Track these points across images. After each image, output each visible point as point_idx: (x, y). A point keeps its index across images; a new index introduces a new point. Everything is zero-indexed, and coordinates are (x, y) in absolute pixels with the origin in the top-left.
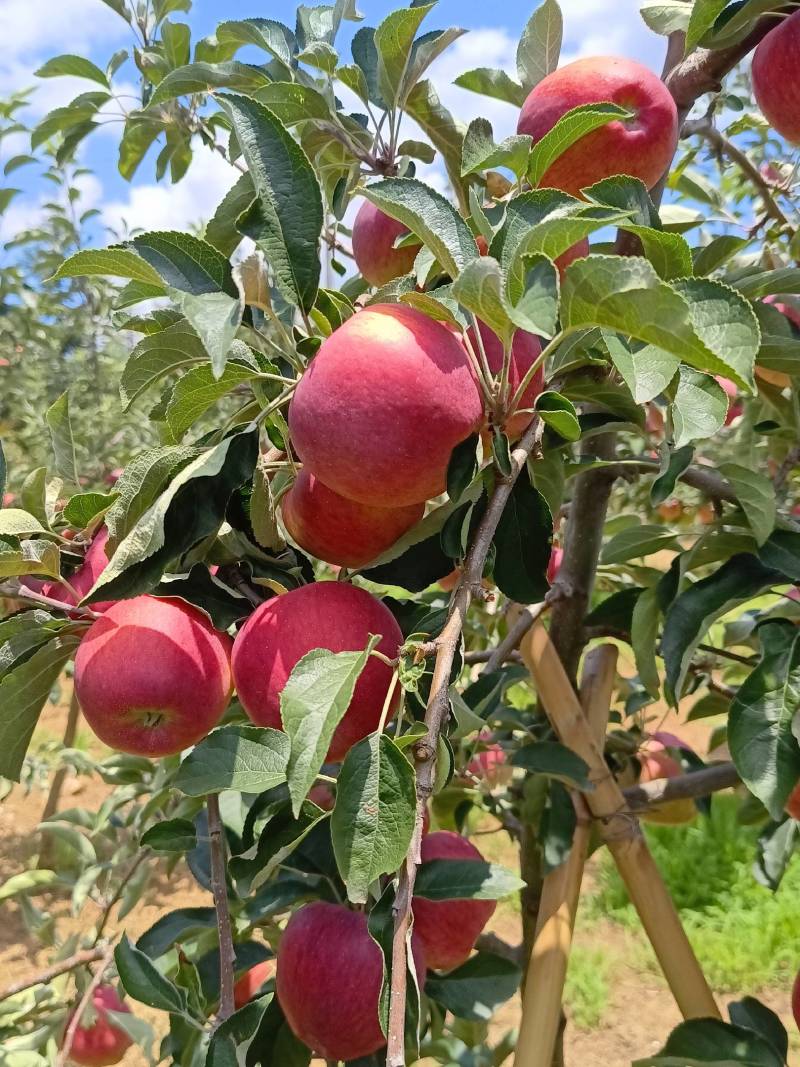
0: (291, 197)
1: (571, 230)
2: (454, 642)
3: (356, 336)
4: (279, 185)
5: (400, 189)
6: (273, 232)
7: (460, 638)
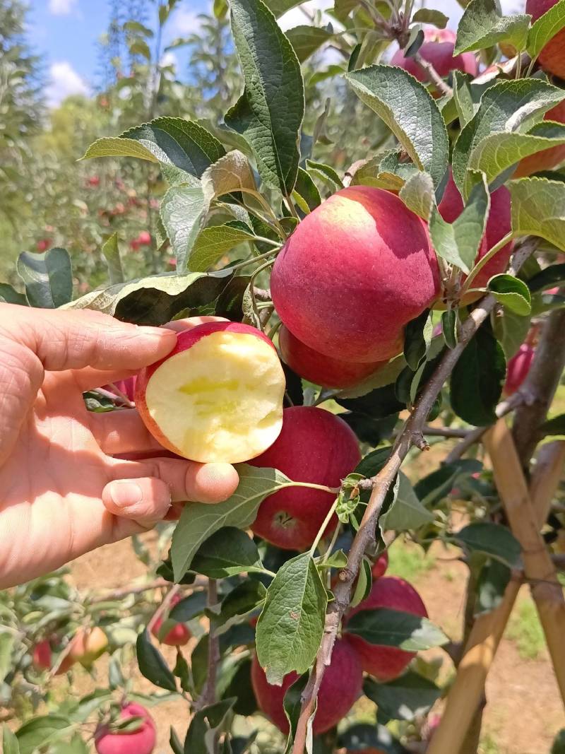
0: (281, 87)
1: (522, 145)
2: (388, 483)
3: (325, 221)
4: (271, 76)
5: (383, 76)
6: (261, 121)
7: (395, 478)
